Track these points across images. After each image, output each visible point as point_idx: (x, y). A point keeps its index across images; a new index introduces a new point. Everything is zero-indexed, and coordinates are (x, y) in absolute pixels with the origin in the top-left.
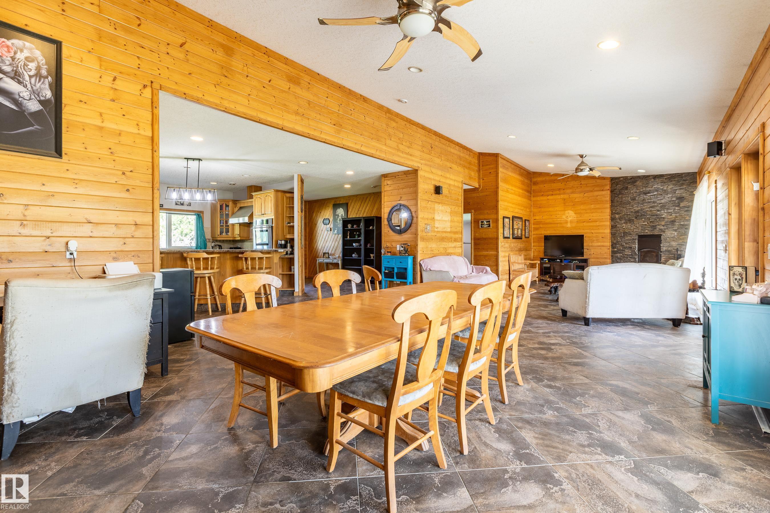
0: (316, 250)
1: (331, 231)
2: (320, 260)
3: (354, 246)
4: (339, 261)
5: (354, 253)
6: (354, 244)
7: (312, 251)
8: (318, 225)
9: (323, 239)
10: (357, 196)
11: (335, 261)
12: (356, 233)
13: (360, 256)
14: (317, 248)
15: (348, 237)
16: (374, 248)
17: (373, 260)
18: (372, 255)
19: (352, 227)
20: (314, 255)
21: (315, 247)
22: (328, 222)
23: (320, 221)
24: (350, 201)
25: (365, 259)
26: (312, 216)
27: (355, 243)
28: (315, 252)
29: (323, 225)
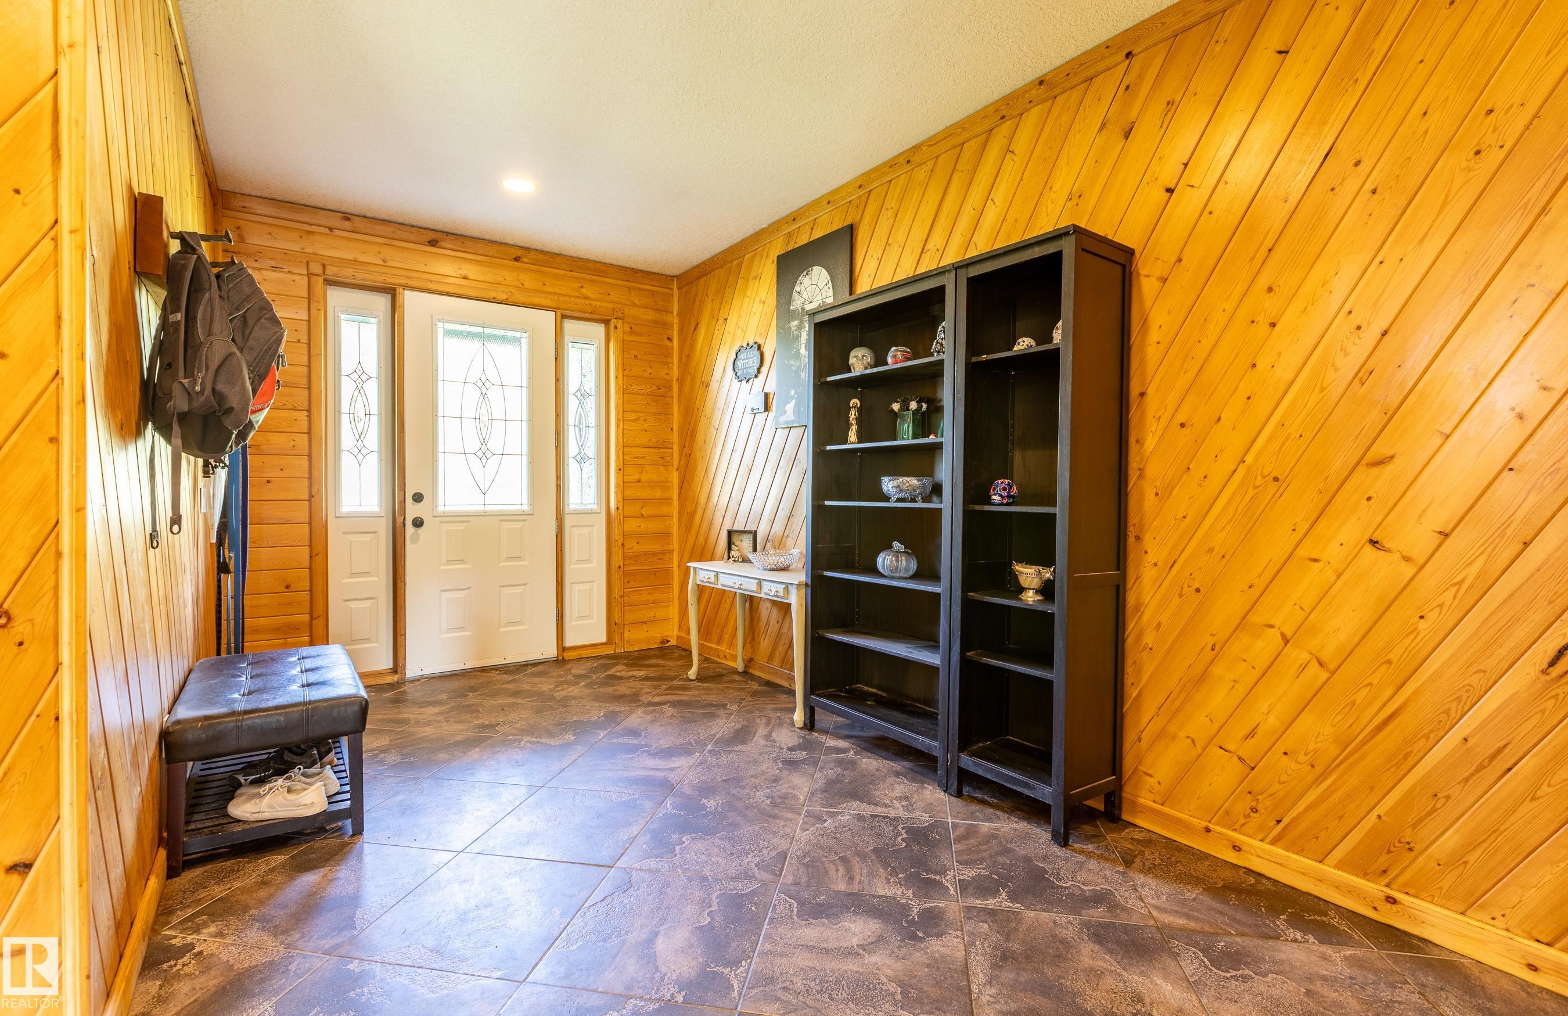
0: (709, 514)
1: (767, 408)
2: (704, 572)
3: (887, 499)
4: (793, 590)
5: (890, 547)
6: (888, 485)
7: (692, 515)
8: (714, 385)
9: (737, 457)
10: (909, 158)
11: (771, 590)
12: (905, 407)
13: (927, 571)
14: (711, 507)
15: (853, 436)
16: (1060, 510)
17: (1041, 621)
18: (1029, 575)
19: (880, 360)
20: (701, 539)
21: (703, 499)
22: (751, 360)
23: (723, 360)
24: (871, 209)
25: (968, 605)
26: (692, 346)
27: (895, 472)
28: (704, 526)
29: (735, 381)
